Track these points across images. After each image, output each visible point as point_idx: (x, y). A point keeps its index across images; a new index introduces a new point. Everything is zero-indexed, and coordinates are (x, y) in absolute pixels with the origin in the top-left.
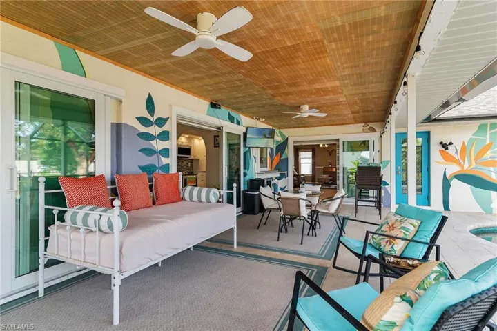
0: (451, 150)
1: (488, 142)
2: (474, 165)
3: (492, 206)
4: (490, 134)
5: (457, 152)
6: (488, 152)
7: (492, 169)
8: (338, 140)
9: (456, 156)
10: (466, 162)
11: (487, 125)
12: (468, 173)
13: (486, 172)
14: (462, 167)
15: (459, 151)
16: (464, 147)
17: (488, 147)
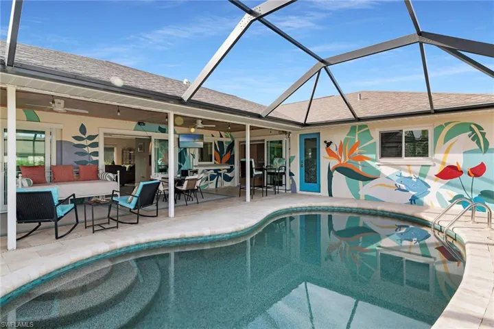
0: (332, 147)
1: (357, 141)
2: (347, 160)
3: (359, 193)
4: (359, 134)
5: (337, 149)
6: (357, 149)
7: (359, 163)
8: (264, 140)
9: (336, 152)
10: (343, 156)
11: (356, 127)
12: (345, 166)
13: (355, 165)
14: (340, 160)
15: (338, 148)
16: (341, 145)
17: (356, 145)
